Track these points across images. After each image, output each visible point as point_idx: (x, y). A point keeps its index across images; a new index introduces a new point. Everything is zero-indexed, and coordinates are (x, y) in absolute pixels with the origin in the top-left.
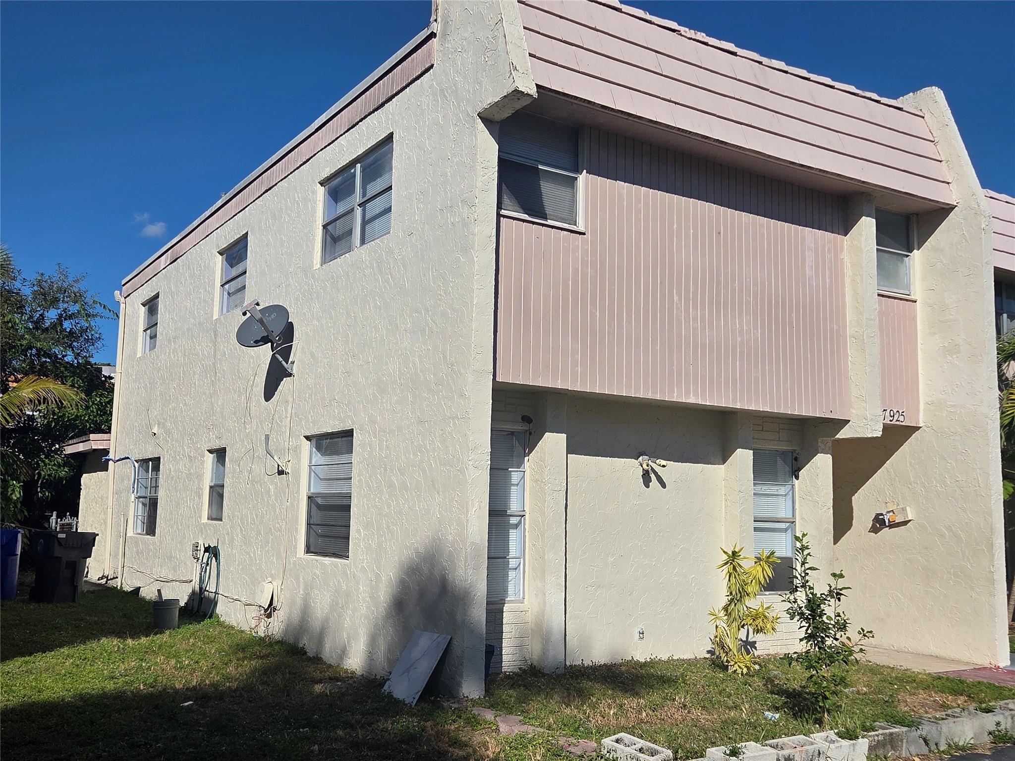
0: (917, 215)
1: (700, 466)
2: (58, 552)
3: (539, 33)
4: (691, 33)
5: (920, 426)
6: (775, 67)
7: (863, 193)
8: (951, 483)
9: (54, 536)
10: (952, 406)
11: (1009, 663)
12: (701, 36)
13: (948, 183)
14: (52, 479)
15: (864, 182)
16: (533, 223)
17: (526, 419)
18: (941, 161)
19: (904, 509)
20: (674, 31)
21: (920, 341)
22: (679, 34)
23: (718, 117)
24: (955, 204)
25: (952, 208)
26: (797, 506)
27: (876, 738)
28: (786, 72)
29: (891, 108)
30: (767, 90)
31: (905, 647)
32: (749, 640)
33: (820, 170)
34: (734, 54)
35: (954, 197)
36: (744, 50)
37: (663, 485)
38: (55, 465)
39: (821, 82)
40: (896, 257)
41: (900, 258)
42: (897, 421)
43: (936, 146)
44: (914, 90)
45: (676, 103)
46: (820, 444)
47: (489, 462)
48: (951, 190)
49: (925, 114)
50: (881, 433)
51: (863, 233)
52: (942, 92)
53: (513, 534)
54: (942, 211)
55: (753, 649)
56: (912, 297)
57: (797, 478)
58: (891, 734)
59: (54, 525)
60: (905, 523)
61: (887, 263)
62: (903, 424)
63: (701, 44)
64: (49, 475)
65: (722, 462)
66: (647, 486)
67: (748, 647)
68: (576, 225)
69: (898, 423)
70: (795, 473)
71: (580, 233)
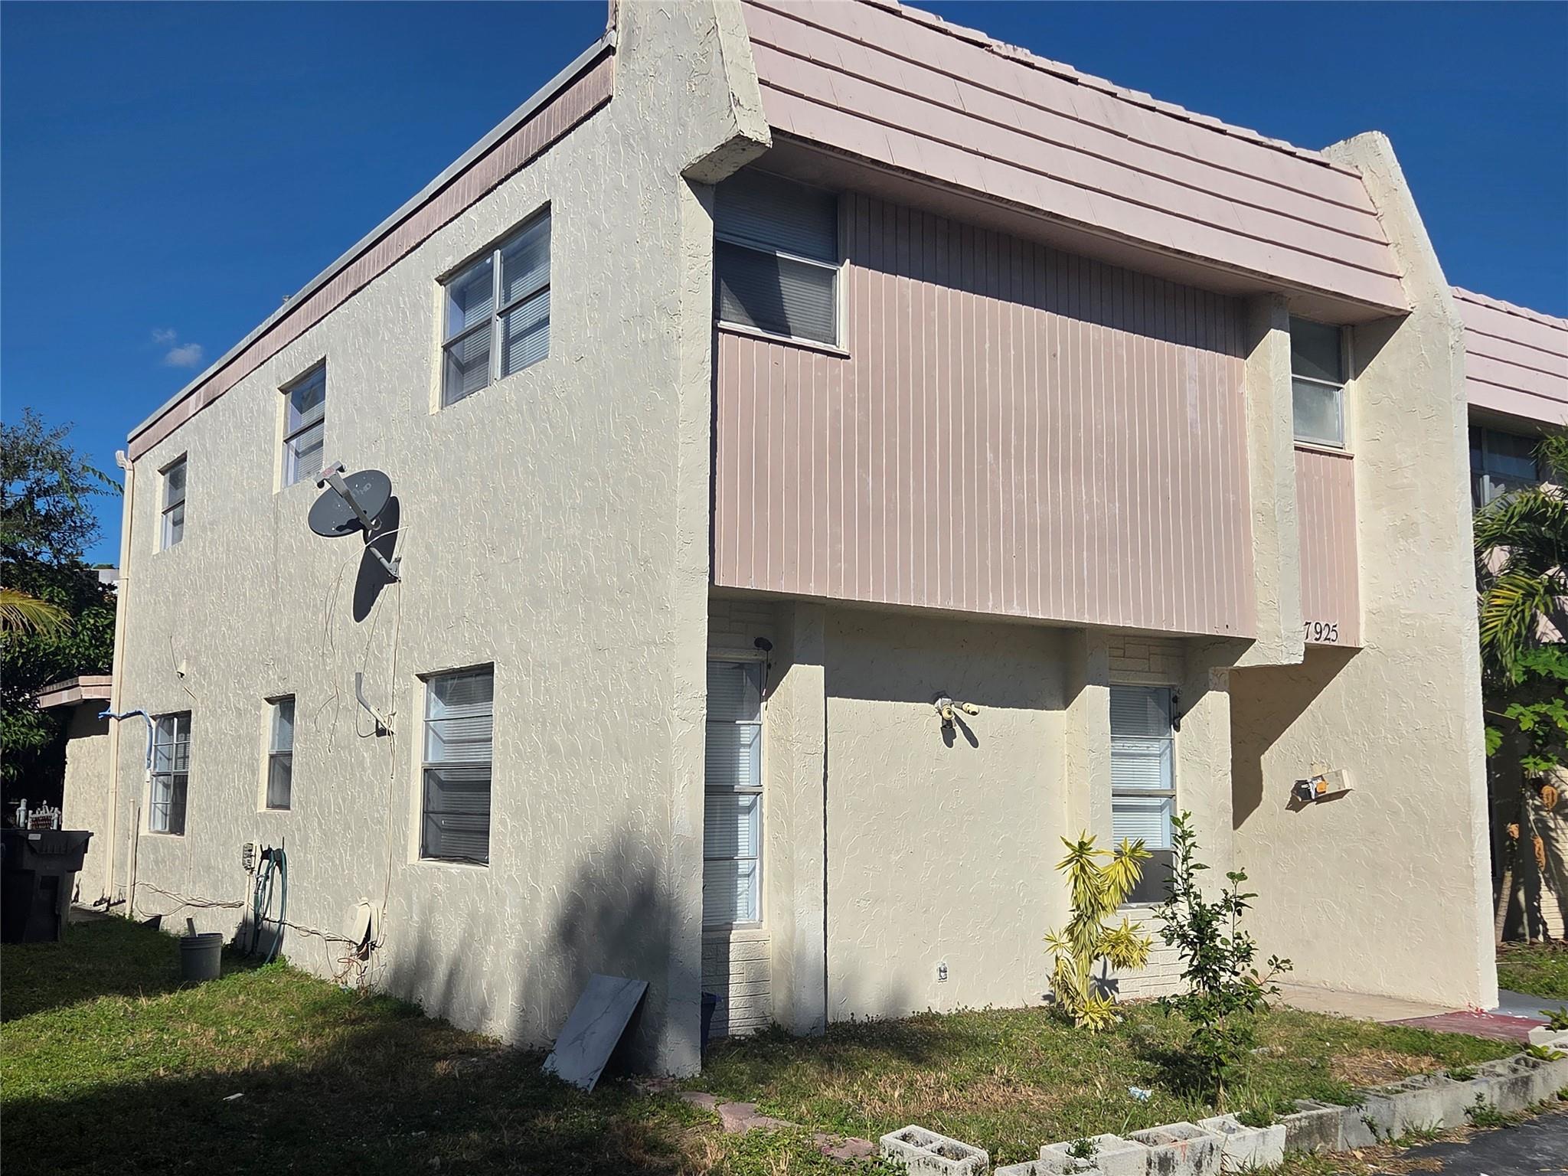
0: (1353, 326)
1: (1029, 712)
2: (28, 862)
3: (774, 48)
4: (1008, 49)
5: (1361, 646)
6: (1135, 101)
7: (1271, 293)
8: (1407, 732)
9: (21, 837)
10: (1407, 616)
11: (1496, 1004)
12: (1023, 54)
13: (1399, 278)
14: (20, 748)
15: (1272, 277)
16: (770, 341)
17: (762, 644)
18: (1387, 245)
19: (1338, 774)
20: (981, 45)
21: (1358, 517)
22: (989, 51)
23: (1051, 177)
24: (1410, 310)
25: (1405, 315)
26: (1178, 772)
27: (1297, 1123)
28: (1153, 109)
29: (1311, 164)
30: (1125, 136)
31: (1342, 983)
32: (1107, 977)
33: (1207, 259)
34: (1076, 82)
35: (1407, 299)
36: (1090, 76)
37: (974, 743)
38: (23, 725)
39: (1206, 124)
40: (1321, 390)
41: (1327, 391)
42: (1326, 639)
43: (1380, 221)
44: (1346, 136)
45: (985, 156)
46: (1211, 676)
47: (705, 711)
48: (1403, 289)
49: (1362, 173)
50: (1302, 658)
51: (1272, 354)
52: (1387, 139)
53: (744, 822)
54: (1389, 320)
55: (1113, 992)
56: (1347, 451)
57: (1177, 728)
58: (1320, 1117)
59: (22, 820)
60: (1341, 794)
61: (1308, 400)
62: (1335, 644)
63: (1023, 66)
64: (14, 742)
65: (1062, 706)
66: (950, 744)
67: (1106, 988)
68: (835, 344)
69: (1327, 642)
70: (1174, 721)
71: (842, 357)
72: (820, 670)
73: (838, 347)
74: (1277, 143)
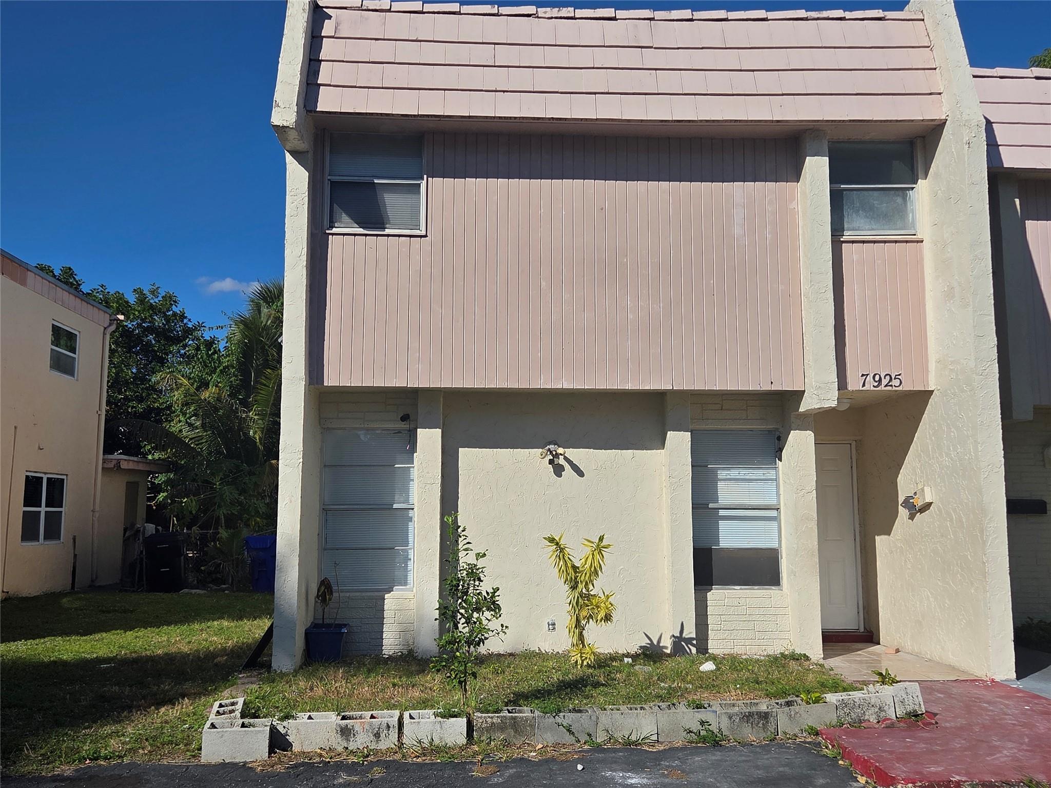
0: (924, 137)
1: (629, 453)
4: (555, 12)
5: (932, 389)
6: (672, 18)
7: (806, 130)
10: (952, 362)
11: (1015, 677)
12: (568, 11)
13: (940, 94)
16: (366, 235)
17: (404, 418)
18: (935, 69)
19: (923, 490)
20: (529, 16)
22: (535, 17)
23: (562, 93)
24: (943, 117)
25: (944, 123)
26: (781, 492)
27: (489, 720)
28: (691, 20)
29: (864, 22)
30: (651, 47)
31: (934, 655)
34: (614, 19)
35: (945, 110)
36: (630, 11)
37: (580, 473)
39: (748, 17)
40: (891, 192)
41: (900, 193)
42: (887, 386)
43: (932, 51)
45: (504, 91)
47: (301, 460)
48: (942, 102)
49: (924, 16)
50: (836, 402)
51: (807, 176)
54: (937, 130)
55: (691, 646)
56: (919, 237)
57: (780, 460)
58: (515, 718)
60: (929, 506)
61: (877, 202)
62: (900, 388)
63: (566, 20)
66: (559, 476)
67: (683, 643)
68: (419, 229)
69: (889, 388)
70: (778, 453)
71: (421, 237)
72: (438, 432)
73: (421, 231)
74: (825, 14)
